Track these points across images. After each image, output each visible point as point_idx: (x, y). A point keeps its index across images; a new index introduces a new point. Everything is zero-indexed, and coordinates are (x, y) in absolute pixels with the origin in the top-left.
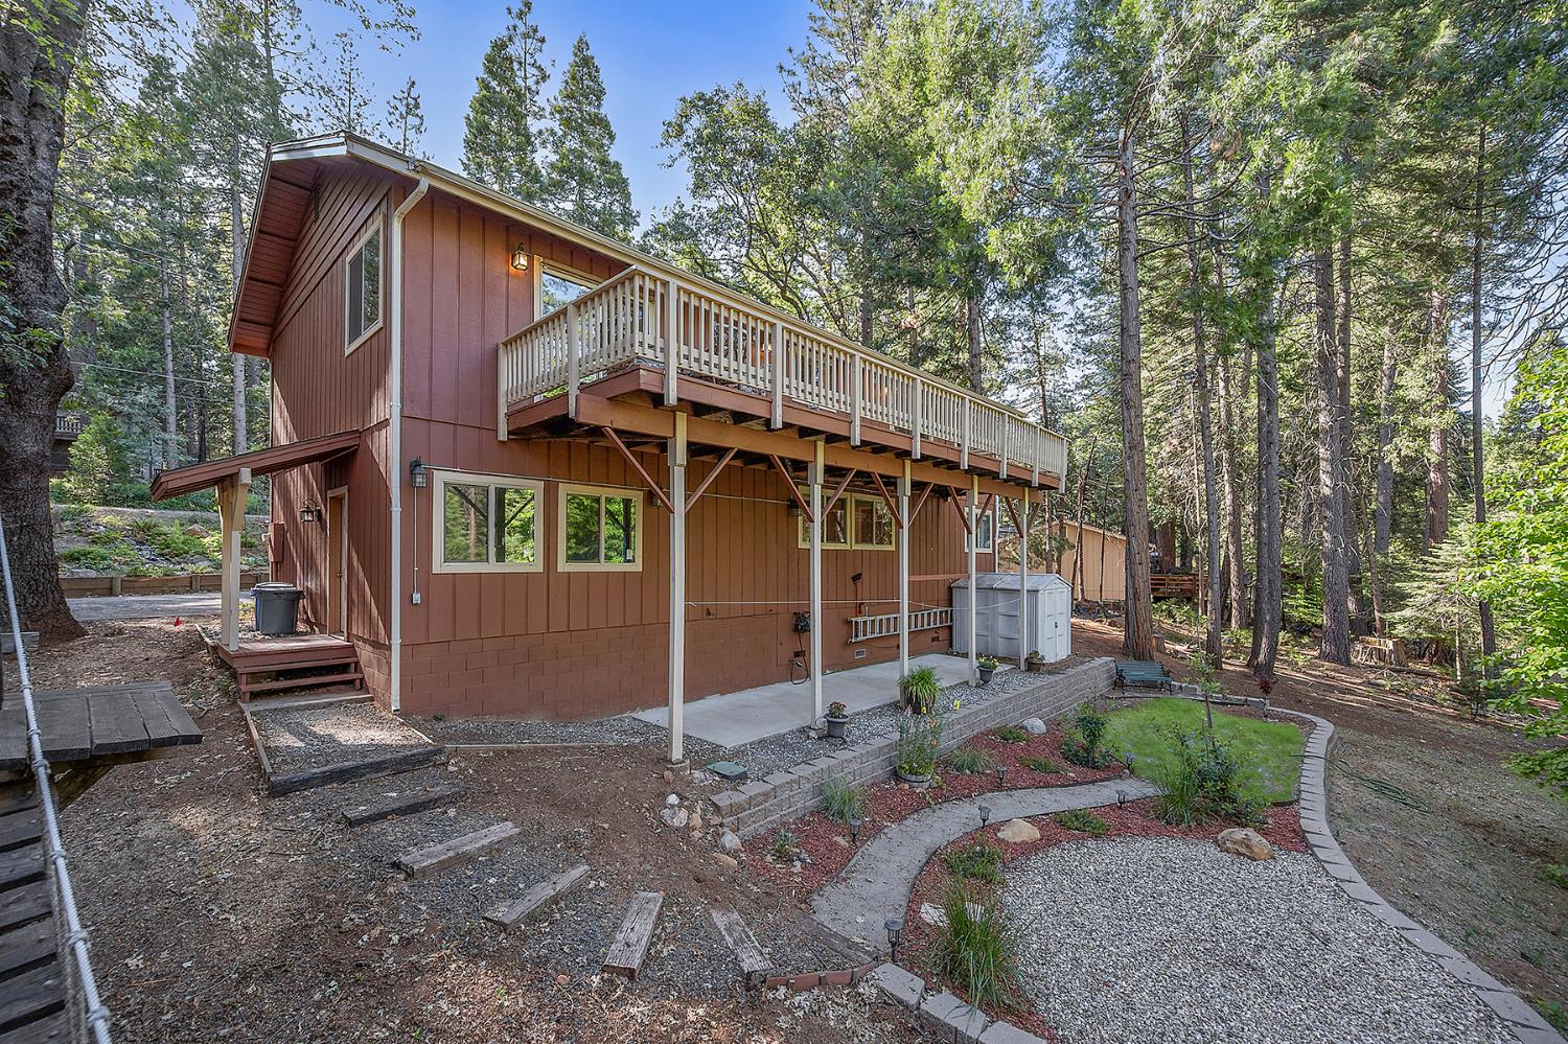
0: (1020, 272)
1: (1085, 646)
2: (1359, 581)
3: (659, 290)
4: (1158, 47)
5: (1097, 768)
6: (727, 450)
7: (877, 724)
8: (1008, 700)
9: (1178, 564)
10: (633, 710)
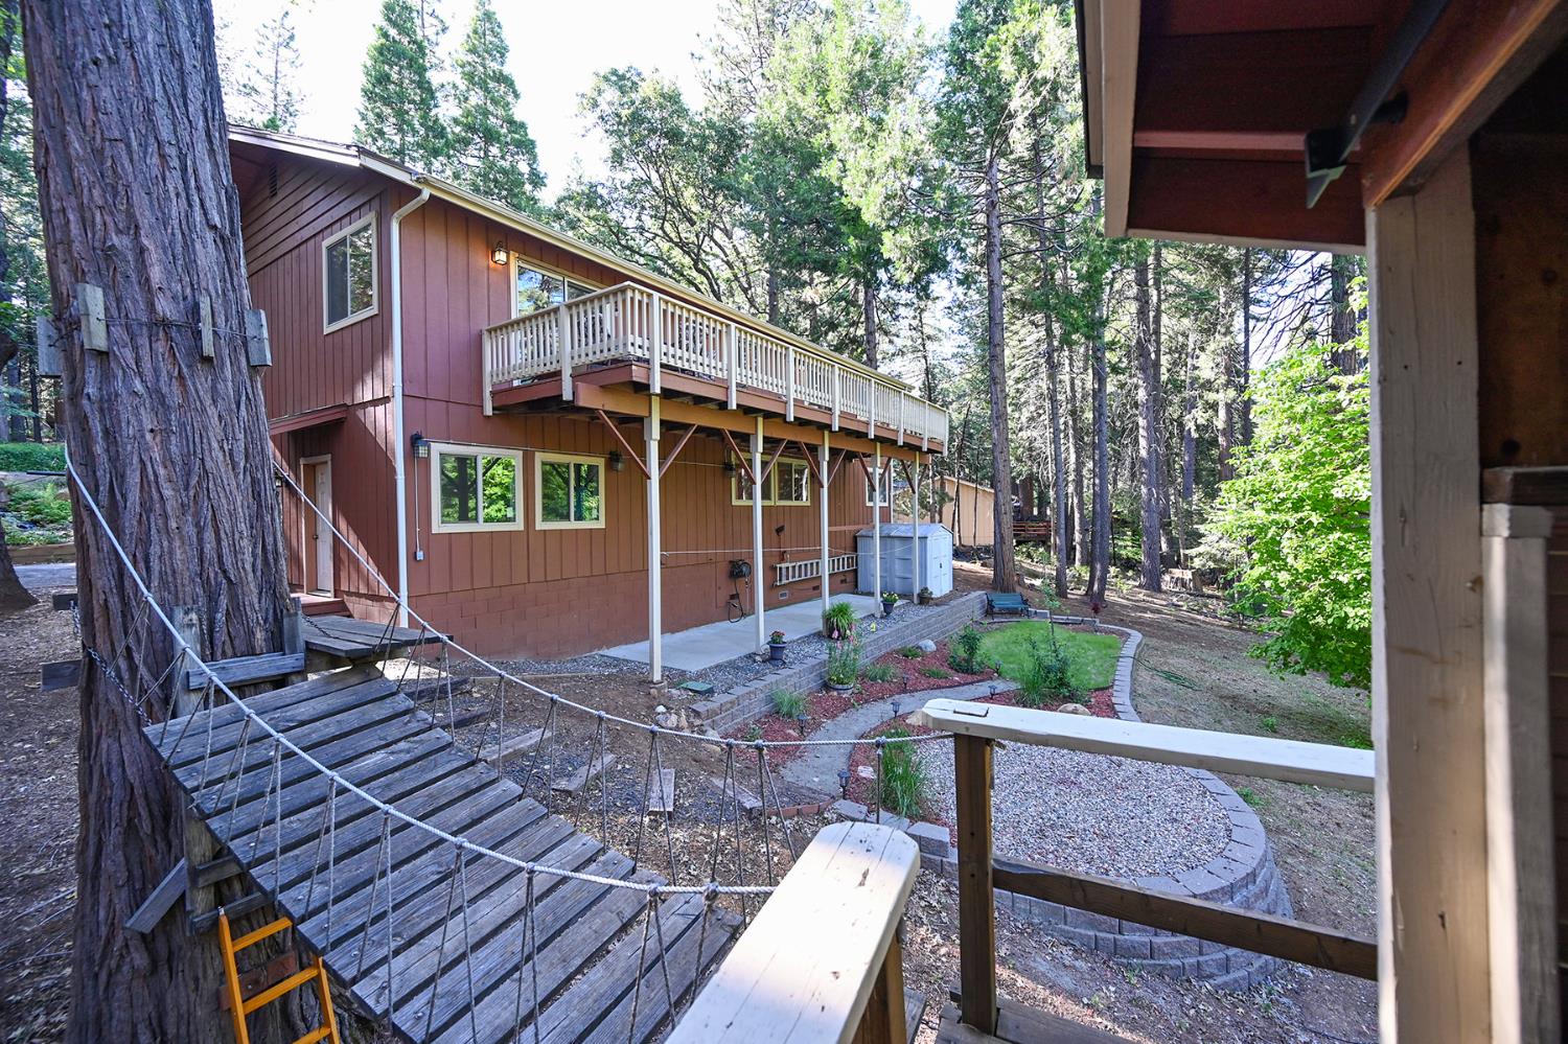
0: (910, 269)
1: (962, 581)
2: (1170, 524)
3: (645, 300)
4: (1016, 90)
5: (975, 673)
6: (690, 426)
7: (808, 649)
8: (907, 627)
9: (1035, 512)
10: (600, 648)
